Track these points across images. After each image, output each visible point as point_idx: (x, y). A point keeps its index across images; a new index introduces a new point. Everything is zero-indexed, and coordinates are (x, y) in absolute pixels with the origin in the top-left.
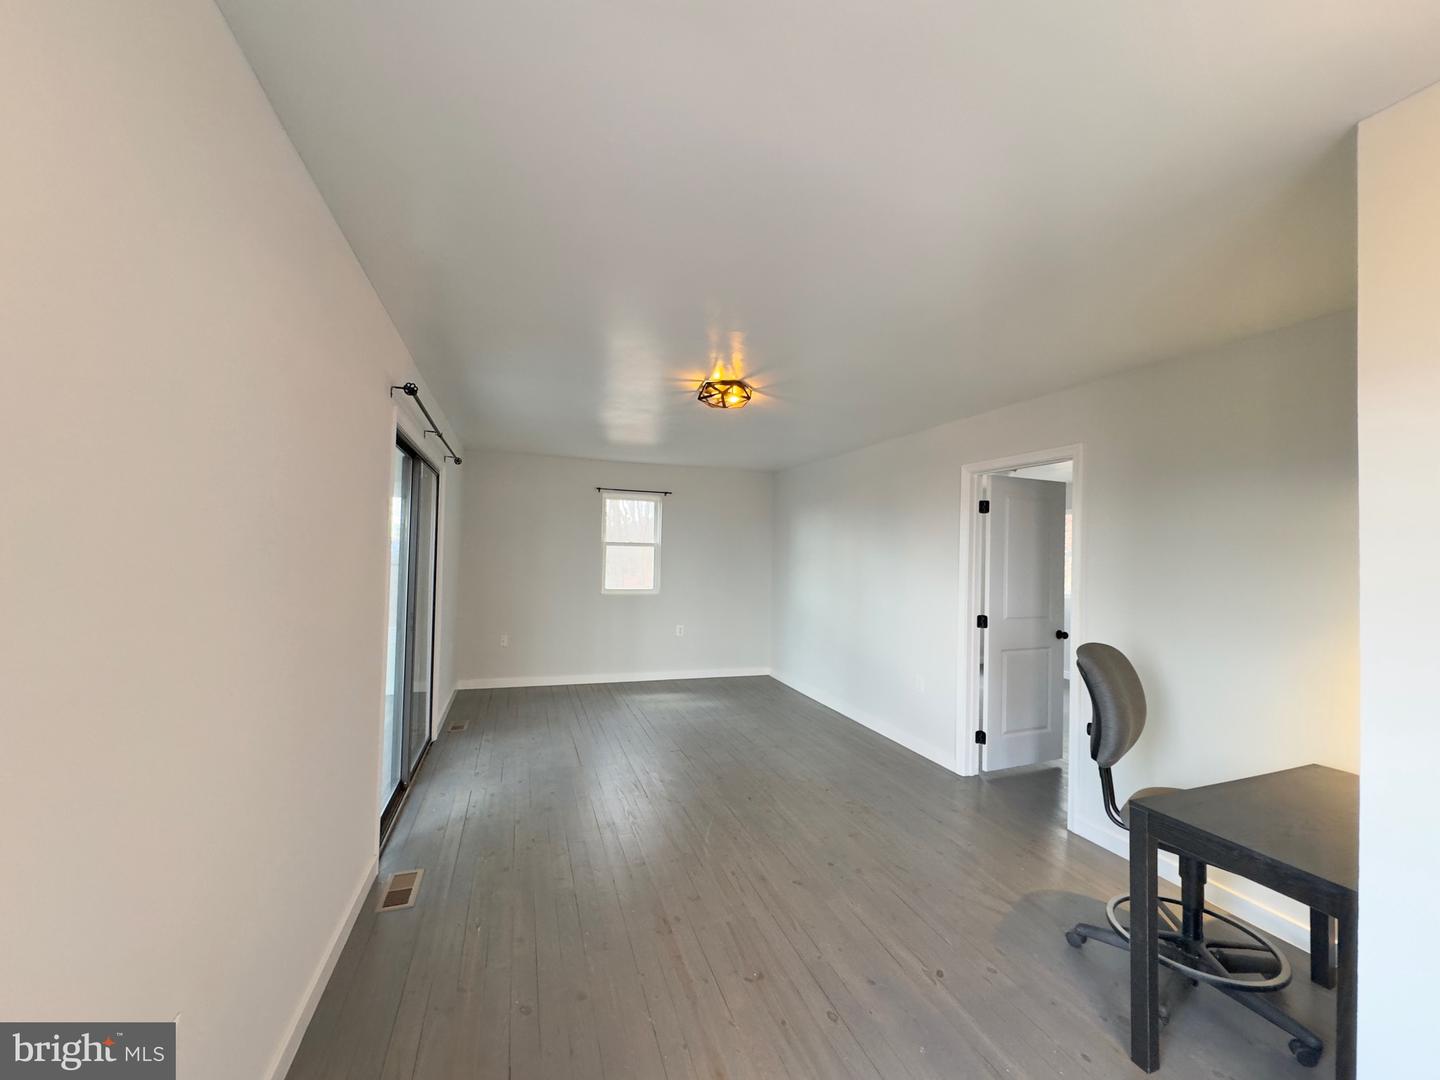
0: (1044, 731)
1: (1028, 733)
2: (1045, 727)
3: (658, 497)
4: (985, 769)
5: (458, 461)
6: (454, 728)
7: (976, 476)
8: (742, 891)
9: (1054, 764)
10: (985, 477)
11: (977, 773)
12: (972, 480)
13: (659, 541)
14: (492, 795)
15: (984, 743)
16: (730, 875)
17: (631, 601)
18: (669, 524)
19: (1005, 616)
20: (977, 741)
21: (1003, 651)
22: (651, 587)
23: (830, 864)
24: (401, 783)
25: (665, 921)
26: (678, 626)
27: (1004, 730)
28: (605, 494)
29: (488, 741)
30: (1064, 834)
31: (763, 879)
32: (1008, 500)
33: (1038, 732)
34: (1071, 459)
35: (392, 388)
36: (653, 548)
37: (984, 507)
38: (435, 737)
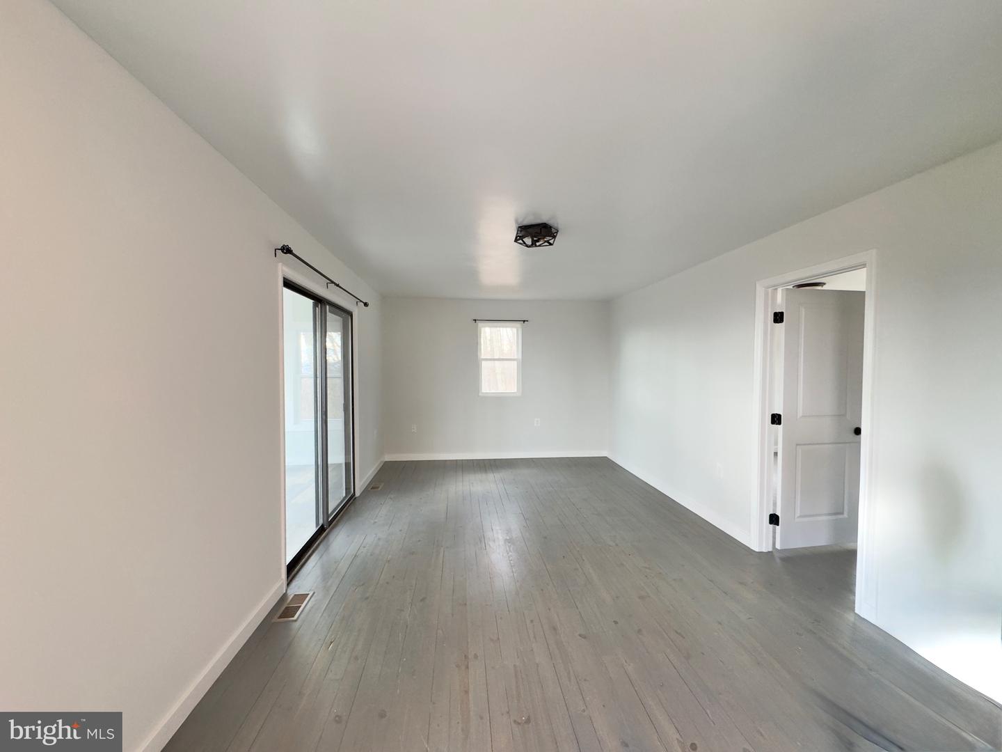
0: (841, 516)
1: (824, 518)
2: (842, 513)
3: (518, 325)
4: (778, 546)
5: (366, 304)
6: (373, 488)
7: (770, 290)
8: (535, 637)
9: (850, 546)
10: (780, 291)
11: (770, 550)
12: (766, 294)
13: (520, 357)
14: (379, 539)
15: (778, 525)
16: (528, 622)
17: (500, 401)
18: (527, 344)
19: (800, 414)
20: (771, 523)
21: (797, 445)
22: (516, 391)
23: (616, 622)
24: (322, 526)
25: (466, 657)
26: (536, 419)
27: (798, 514)
28: (480, 324)
29: (391, 499)
30: (851, 618)
31: (555, 629)
32: (803, 310)
33: (834, 517)
34: (864, 265)
35: (276, 250)
36: (515, 362)
37: (778, 318)
38: (357, 494)
